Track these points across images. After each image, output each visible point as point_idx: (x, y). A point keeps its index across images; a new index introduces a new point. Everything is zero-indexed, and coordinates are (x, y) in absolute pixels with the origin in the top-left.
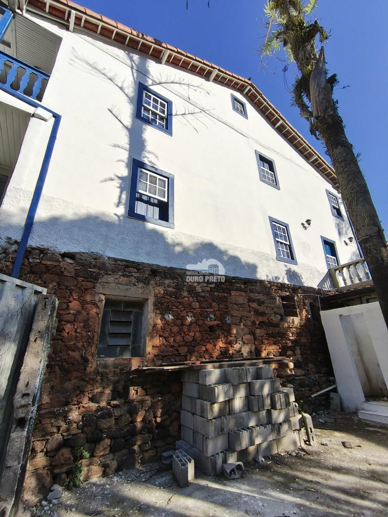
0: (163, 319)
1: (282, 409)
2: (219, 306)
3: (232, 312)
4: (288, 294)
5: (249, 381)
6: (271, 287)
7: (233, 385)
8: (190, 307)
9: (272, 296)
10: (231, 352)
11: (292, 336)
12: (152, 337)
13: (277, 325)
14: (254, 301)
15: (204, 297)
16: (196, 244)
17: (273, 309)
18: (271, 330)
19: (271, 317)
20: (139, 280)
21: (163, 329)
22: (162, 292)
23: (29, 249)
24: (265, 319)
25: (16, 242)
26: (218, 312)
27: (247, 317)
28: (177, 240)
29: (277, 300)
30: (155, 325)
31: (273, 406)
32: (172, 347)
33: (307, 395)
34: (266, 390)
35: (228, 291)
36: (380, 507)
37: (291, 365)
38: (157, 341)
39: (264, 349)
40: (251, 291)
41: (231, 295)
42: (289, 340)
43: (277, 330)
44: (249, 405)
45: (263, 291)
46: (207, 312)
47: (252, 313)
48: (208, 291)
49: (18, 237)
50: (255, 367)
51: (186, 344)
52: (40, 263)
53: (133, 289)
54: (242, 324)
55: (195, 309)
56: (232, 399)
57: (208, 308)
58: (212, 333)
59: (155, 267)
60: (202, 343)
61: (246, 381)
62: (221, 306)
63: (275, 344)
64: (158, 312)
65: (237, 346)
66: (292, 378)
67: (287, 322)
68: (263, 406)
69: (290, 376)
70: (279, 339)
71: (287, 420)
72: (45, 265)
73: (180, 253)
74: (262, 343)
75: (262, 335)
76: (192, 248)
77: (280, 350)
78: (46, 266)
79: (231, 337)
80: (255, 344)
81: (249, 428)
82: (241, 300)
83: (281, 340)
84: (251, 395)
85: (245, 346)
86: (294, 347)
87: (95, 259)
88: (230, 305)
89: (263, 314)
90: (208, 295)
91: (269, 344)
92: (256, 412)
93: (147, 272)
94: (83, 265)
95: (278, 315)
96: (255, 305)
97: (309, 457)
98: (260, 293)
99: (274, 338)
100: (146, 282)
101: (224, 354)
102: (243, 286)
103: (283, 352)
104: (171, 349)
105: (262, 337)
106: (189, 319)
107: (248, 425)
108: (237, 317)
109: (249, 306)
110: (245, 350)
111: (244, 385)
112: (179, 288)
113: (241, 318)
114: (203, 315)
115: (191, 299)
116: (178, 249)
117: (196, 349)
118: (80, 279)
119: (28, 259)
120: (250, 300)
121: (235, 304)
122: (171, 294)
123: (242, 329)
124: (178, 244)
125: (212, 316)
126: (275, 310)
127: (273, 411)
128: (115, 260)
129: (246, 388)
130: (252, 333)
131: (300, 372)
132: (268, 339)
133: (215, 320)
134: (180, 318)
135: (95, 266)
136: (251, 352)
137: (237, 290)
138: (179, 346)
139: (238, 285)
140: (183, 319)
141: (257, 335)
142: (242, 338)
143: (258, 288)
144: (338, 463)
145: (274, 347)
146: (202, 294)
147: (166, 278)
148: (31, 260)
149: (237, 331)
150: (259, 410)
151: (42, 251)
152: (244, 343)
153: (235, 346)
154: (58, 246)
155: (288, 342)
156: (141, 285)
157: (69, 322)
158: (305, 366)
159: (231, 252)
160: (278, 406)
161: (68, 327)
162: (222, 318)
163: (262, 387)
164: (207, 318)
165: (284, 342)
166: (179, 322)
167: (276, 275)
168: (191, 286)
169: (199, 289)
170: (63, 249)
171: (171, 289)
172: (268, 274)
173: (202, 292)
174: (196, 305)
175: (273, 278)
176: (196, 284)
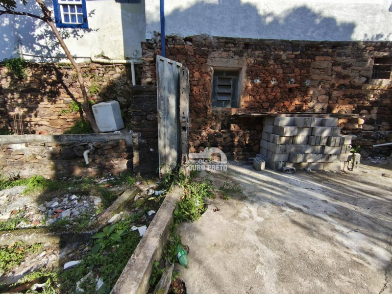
0: (252, 83)
1: (335, 146)
2: (301, 71)
3: (312, 76)
4: (386, 54)
5: (312, 126)
6: (365, 48)
7: (298, 128)
8: (274, 73)
9: (365, 58)
10: (304, 108)
11: (374, 97)
12: (244, 96)
13: (359, 87)
14: (339, 65)
15: (287, 64)
16: (288, 10)
17: (360, 71)
18: (350, 91)
19: (354, 80)
20: (235, 53)
21: (252, 90)
22: (253, 62)
23: (166, 38)
24: (347, 82)
25: (159, 34)
26: (299, 77)
27: (326, 80)
28: (268, 11)
29: (369, 62)
30: (247, 87)
31: (328, 144)
32: (258, 102)
33: (368, 144)
34: (326, 133)
35: (313, 57)
36: (384, 200)
37: (362, 121)
38: (248, 98)
39: (337, 107)
40: (339, 55)
41: (315, 60)
42: (368, 100)
43: (357, 91)
44: (308, 141)
45: (353, 54)
46: (289, 76)
47: (334, 76)
48: (292, 59)
49: (159, 31)
50: (322, 118)
51: (268, 100)
52: (174, 47)
53: (231, 60)
54: (320, 86)
55: (278, 74)
56: (296, 136)
57: (290, 73)
58: (290, 93)
59: (248, 41)
60: (281, 100)
61: (309, 126)
62: (303, 71)
63: (350, 103)
64: (249, 77)
65: (311, 104)
66: (358, 131)
67: (372, 84)
68: (320, 143)
69: (357, 129)
70: (357, 99)
71: (338, 154)
72: (176, 48)
73: (271, 24)
74: (337, 102)
75: (339, 95)
76: (283, 16)
77: (354, 109)
78: (178, 49)
79: (307, 96)
80: (328, 103)
81: (305, 153)
82: (325, 65)
83: (359, 100)
84: (311, 135)
85: (319, 104)
86: (372, 107)
87: (205, 39)
88: (311, 70)
89: (345, 77)
90: (291, 61)
91: (343, 104)
92: (313, 145)
93: (241, 46)
94: (198, 46)
95: (363, 78)
96: (339, 69)
97: (346, 175)
98: (349, 56)
99: (351, 98)
100: (240, 54)
101: (299, 109)
102: (330, 51)
103: (358, 110)
104: (257, 104)
105: (338, 97)
106: (273, 83)
107: (305, 151)
108: (317, 80)
109: (332, 70)
110: (318, 108)
111: (308, 129)
112: (266, 58)
113: (320, 81)
114: (285, 80)
115: (276, 67)
116: (269, 20)
117: (275, 105)
118: (198, 56)
119: (167, 45)
120: (335, 64)
121: (318, 69)
122: (259, 63)
123: (319, 91)
124: (270, 15)
125: (293, 80)
126: (361, 72)
127: (326, 147)
128: (218, 38)
129: (309, 131)
130: (329, 94)
131: (369, 127)
132: (344, 100)
133: (295, 83)
134: (266, 82)
135: (205, 46)
136: (323, 109)
137: (323, 55)
138: (263, 102)
139: (325, 50)
140: (268, 82)
141: (333, 96)
142: (317, 98)
143: (348, 50)
144: (368, 180)
145: (348, 106)
146: (286, 61)
147: (256, 49)
148: (169, 46)
149: (314, 92)
150: (315, 145)
151: (174, 38)
152: (318, 102)
153: (309, 104)
154: (181, 33)
155: (366, 102)
156: (237, 57)
157: (195, 85)
158: (377, 123)
159: (326, 14)
160: (332, 144)
161: (195, 89)
162: (302, 82)
163: (322, 132)
164: (288, 81)
165: (361, 102)
166: (265, 85)
167: (379, 32)
168: (277, 55)
169: (284, 57)
170: (185, 34)
171: (260, 59)
172: (367, 33)
173: (287, 59)
174: (280, 71)
175: (372, 38)
176: (282, 53)
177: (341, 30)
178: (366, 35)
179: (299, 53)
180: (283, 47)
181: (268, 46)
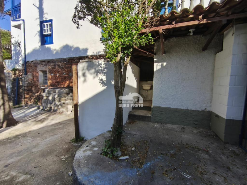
0: (51, 75)
10: (71, 85)
16: (61, 47)
20: (45, 65)
22: (50, 68)
23: (27, 62)
26: (67, 72)
30: (49, 77)
51: (57, 82)
53: (43, 68)
55: (59, 72)
58: (65, 79)
59: (48, 60)
60: (61, 82)
62: (68, 70)
76: (59, 50)
78: (29, 65)
79: (72, 80)
87: (36, 61)
94: (34, 63)
101: (69, 85)
106: (58, 75)
112: (55, 65)
114: (62, 73)
115: (58, 69)
117: (60, 84)
122: (53, 68)
125: (65, 74)
128: (40, 60)
133: (66, 75)
135: (36, 63)
137: (75, 63)
146: (62, 66)
151: (29, 62)
159: (75, 46)
162: (68, 74)
166: (55, 76)
167: (98, 51)
168: (58, 64)
169: (60, 65)
170: (31, 60)
171: (53, 66)
172: (94, 52)
173: (62, 65)
174: (60, 70)
175: (96, 53)
176: (60, 63)
177: (82, 51)
178: (93, 52)
179: (66, 62)
180: (60, 61)
181: (55, 61)
